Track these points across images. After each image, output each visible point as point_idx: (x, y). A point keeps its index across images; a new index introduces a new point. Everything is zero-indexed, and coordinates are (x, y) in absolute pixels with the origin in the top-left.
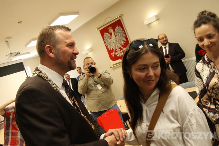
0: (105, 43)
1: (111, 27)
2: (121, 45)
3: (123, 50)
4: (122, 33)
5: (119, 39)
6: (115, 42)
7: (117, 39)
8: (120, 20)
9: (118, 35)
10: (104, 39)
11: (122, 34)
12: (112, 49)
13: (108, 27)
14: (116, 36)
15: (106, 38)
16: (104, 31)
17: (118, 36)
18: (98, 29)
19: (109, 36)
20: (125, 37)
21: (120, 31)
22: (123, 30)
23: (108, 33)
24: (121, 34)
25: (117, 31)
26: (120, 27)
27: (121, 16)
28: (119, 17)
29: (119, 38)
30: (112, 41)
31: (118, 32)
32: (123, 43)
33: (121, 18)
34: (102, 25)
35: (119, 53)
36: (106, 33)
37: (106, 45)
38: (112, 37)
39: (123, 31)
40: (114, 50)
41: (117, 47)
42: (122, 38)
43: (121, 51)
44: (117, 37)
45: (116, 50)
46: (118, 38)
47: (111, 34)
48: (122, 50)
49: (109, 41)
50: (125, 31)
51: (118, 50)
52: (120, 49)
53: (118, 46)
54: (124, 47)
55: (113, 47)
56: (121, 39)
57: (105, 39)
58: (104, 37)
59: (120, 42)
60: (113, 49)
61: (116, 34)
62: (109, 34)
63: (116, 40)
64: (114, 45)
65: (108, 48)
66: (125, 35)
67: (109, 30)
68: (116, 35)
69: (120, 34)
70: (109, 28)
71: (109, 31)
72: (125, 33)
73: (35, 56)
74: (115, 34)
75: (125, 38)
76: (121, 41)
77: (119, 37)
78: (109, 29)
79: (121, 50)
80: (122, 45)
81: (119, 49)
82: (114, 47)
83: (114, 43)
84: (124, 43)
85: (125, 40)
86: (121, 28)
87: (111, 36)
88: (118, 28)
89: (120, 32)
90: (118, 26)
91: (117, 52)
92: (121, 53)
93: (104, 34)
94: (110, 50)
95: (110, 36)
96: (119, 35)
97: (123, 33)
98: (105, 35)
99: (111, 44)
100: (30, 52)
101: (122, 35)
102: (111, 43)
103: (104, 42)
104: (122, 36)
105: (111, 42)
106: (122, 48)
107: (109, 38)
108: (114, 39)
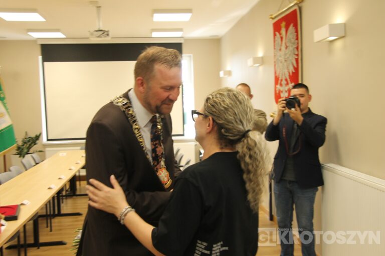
0: (275, 56)
1: (284, 22)
3: (289, 87)
4: (294, 43)
5: (288, 58)
6: (283, 61)
7: (286, 57)
8: (294, 12)
9: (290, 46)
14: (286, 49)
15: (277, 45)
16: (277, 27)
20: (296, 57)
25: (290, 36)
26: (294, 28)
28: (296, 4)
29: (288, 55)
30: (280, 56)
31: (291, 41)
37: (275, 62)
39: (296, 41)
40: (280, 79)
42: (292, 56)
44: (287, 51)
48: (287, 86)
49: (278, 54)
50: (298, 43)
51: (284, 82)
52: (286, 83)
53: (285, 74)
54: (291, 82)
55: (280, 72)
56: (291, 59)
60: (279, 76)
61: (288, 42)
62: (280, 37)
63: (284, 58)
64: (281, 67)
65: (276, 69)
67: (281, 28)
69: (292, 46)
71: (281, 32)
72: (297, 48)
74: (286, 44)
75: (296, 59)
76: (289, 64)
77: (290, 53)
80: (289, 73)
83: (281, 62)
84: (292, 71)
86: (295, 32)
87: (281, 44)
88: (291, 30)
90: (292, 24)
97: (296, 46)
101: (294, 49)
103: (274, 53)
104: (292, 51)
105: (280, 58)
106: (289, 80)
107: (279, 48)
108: (283, 52)
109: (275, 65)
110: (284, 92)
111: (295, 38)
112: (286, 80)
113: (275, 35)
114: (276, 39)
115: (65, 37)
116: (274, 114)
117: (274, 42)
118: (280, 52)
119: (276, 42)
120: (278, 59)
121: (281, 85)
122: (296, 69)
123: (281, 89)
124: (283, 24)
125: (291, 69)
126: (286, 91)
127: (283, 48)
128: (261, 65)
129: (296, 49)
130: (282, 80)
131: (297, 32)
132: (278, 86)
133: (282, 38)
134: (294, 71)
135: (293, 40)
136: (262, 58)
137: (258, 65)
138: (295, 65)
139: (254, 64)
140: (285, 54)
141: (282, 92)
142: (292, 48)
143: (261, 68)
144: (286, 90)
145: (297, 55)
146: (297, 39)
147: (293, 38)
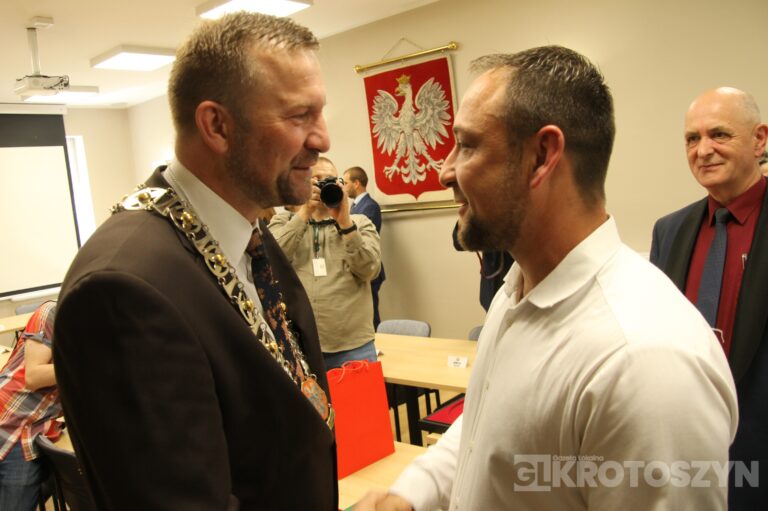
0: (372, 126)
1: (407, 75)
2: (426, 148)
3: (428, 167)
4: (440, 106)
5: (424, 125)
6: (408, 130)
7: (418, 124)
8: (444, 61)
9: (426, 109)
10: (371, 112)
11: (438, 109)
12: (390, 153)
13: (399, 73)
14: (416, 113)
15: (380, 108)
16: (378, 85)
17: (426, 111)
18: (361, 71)
19: (391, 107)
20: (449, 124)
21: (435, 97)
22: (445, 99)
23: (393, 92)
24: (436, 111)
25: (426, 96)
26: (438, 83)
27: (452, 49)
28: (446, 49)
29: (424, 121)
31: (428, 101)
32: (434, 141)
33: (451, 56)
34: (377, 60)
35: (413, 172)
36: (384, 93)
37: (373, 134)
38: (402, 112)
39: (447, 102)
40: (398, 157)
41: (410, 148)
42: (435, 122)
43: (422, 169)
44: (419, 116)
45: (406, 158)
46: (422, 119)
47: (401, 100)
48: (424, 165)
50: (451, 104)
51: (412, 160)
52: (418, 161)
53: (414, 149)
55: (397, 146)
56: (432, 125)
57: (376, 110)
58: (373, 104)
59: (426, 135)
60: (394, 152)
61: (421, 104)
62: (395, 98)
63: (412, 126)
64: (402, 139)
65: (379, 145)
66: (449, 117)
67: (397, 85)
68: (418, 107)
69: (433, 109)
70: (399, 77)
71: (397, 89)
73: (113, 105)
74: (414, 106)
75: (446, 127)
76: (428, 133)
77: (428, 118)
78: (398, 80)
79: (420, 165)
80: (429, 149)
81: (417, 157)
82: (401, 146)
83: (403, 132)
84: (437, 143)
85: (445, 133)
86: (442, 89)
87: (400, 107)
88: (430, 86)
89: (436, 101)
90: (432, 79)
91: (406, 166)
92: (421, 174)
93: (378, 94)
94: (383, 152)
95: (396, 105)
96: (430, 112)
97: (444, 108)
98: (378, 99)
99: (393, 135)
100: (100, 89)
101: (439, 113)
102: (394, 130)
103: (371, 120)
104: (437, 117)
105: (397, 128)
106: (428, 157)
107: (391, 113)
108: (408, 119)
111: (441, 96)
112: (420, 157)
113: (372, 95)
118: (396, 119)
119: (377, 105)
120: (388, 128)
121: (403, 165)
122: (450, 140)
123: (405, 171)
124: (404, 78)
127: (407, 112)
129: (446, 112)
132: (393, 168)
134: (442, 143)
138: (446, 135)
140: (415, 121)
141: (407, 175)
142: (432, 111)
147: (436, 97)
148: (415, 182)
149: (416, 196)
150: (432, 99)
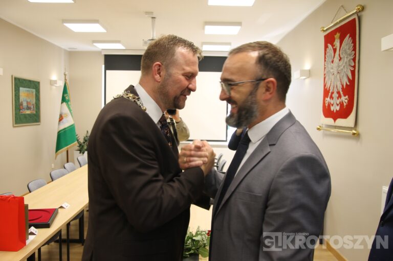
1: (339, 33)
2: (341, 86)
3: (341, 100)
4: (350, 55)
5: (342, 69)
6: (336, 73)
7: (340, 69)
8: (353, 21)
9: (344, 58)
11: (349, 58)
13: (336, 31)
14: (340, 60)
16: (329, 39)
20: (352, 69)
22: (353, 50)
25: (345, 48)
26: (351, 38)
27: (359, 11)
28: (356, 13)
29: (343, 67)
30: (332, 68)
31: (346, 52)
33: (359, 17)
36: (329, 45)
39: (354, 52)
40: (331, 91)
41: (335, 86)
42: (347, 68)
44: (341, 63)
48: (339, 99)
49: (330, 66)
50: (355, 54)
51: (335, 95)
52: (337, 96)
53: (337, 86)
54: (345, 96)
55: (331, 84)
56: (345, 70)
57: (327, 58)
59: (342, 78)
60: (329, 88)
61: (342, 54)
62: (333, 50)
63: (337, 70)
64: (333, 79)
65: (325, 83)
66: (353, 64)
68: (341, 56)
69: (347, 58)
70: (336, 34)
71: (334, 43)
72: (354, 60)
74: (339, 55)
75: (351, 71)
76: (343, 76)
77: (344, 64)
78: (335, 36)
80: (343, 86)
83: (334, 74)
84: (346, 83)
86: (352, 43)
87: (334, 57)
88: (347, 41)
91: (333, 98)
94: (326, 87)
95: (333, 55)
96: (346, 59)
97: (352, 58)
99: (330, 76)
101: (349, 61)
103: (324, 65)
104: (348, 63)
105: (332, 71)
106: (341, 93)
107: (331, 60)
108: (336, 64)
109: (325, 78)
110: (335, 104)
111: (351, 48)
112: (338, 93)
113: (326, 47)
114: (328, 50)
115: (124, 48)
116: (320, 127)
117: (325, 54)
118: (332, 64)
119: (327, 54)
120: (329, 71)
121: (332, 97)
122: (352, 82)
123: (332, 102)
124: (338, 35)
125: (345, 81)
126: (338, 105)
127: (336, 59)
128: (308, 77)
129: (352, 61)
130: (333, 93)
131: (354, 42)
132: (328, 99)
133: (335, 50)
134: (348, 84)
135: (349, 52)
136: (310, 71)
137: (304, 77)
138: (351, 78)
139: (301, 76)
140: (339, 66)
141: (332, 105)
142: (347, 59)
143: (307, 81)
144: (338, 103)
145: (354, 67)
146: (354, 49)
147: (349, 49)
148: (335, 111)
149: (335, 120)
150: (348, 50)
